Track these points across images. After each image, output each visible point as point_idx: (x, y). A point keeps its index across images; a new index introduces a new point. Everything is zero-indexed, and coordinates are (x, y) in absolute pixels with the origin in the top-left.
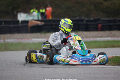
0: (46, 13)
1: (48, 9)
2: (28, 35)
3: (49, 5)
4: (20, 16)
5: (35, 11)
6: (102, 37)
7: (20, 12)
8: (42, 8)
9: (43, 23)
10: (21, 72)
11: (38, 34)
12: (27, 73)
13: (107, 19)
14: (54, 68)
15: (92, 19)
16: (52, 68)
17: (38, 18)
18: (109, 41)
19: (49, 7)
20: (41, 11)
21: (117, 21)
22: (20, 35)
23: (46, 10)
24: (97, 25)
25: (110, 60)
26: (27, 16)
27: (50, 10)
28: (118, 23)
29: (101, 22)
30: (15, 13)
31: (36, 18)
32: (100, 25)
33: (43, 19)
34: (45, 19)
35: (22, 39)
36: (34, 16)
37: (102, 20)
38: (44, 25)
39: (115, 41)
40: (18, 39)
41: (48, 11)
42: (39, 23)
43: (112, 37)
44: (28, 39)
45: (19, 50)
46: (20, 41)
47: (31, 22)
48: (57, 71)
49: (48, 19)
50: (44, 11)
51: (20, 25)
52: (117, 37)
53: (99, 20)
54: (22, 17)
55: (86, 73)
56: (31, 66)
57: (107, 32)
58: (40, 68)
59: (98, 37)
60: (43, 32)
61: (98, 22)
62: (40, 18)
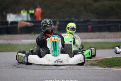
0: (36, 14)
1: (37, 10)
2: (18, 36)
3: (38, 6)
4: (10, 17)
5: (25, 12)
6: (92, 38)
7: (9, 13)
8: (32, 8)
9: (32, 24)
10: (11, 74)
11: (28, 35)
12: (17, 75)
13: (97, 20)
14: (44, 69)
15: (82, 20)
16: (42, 69)
17: (28, 18)
18: (99, 43)
19: (38, 8)
20: (31, 12)
21: (107, 22)
22: (9, 36)
23: (35, 11)
24: (87, 26)
25: (101, 62)
26: (16, 16)
27: (39, 11)
28: (108, 25)
29: (91, 23)
30: (4, 14)
31: (25, 19)
32: (90, 27)
33: (32, 20)
34: (35, 20)
35: (11, 40)
36: (24, 17)
37: (92, 22)
38: (34, 26)
39: (105, 43)
40: (8, 40)
41: (38, 12)
42: (29, 24)
43: (102, 38)
44: (17, 40)
45: (8, 51)
46: (9, 42)
47: (21, 23)
48: (47, 72)
49: (37, 20)
50: (33, 12)
51: (9, 26)
52: (108, 38)
53: (89, 21)
54: (11, 18)
55: (77, 75)
56: (21, 68)
57: (98, 34)
58: (30, 70)
59: (88, 38)
60: (33, 33)
61: (88, 23)
62: (29, 19)
